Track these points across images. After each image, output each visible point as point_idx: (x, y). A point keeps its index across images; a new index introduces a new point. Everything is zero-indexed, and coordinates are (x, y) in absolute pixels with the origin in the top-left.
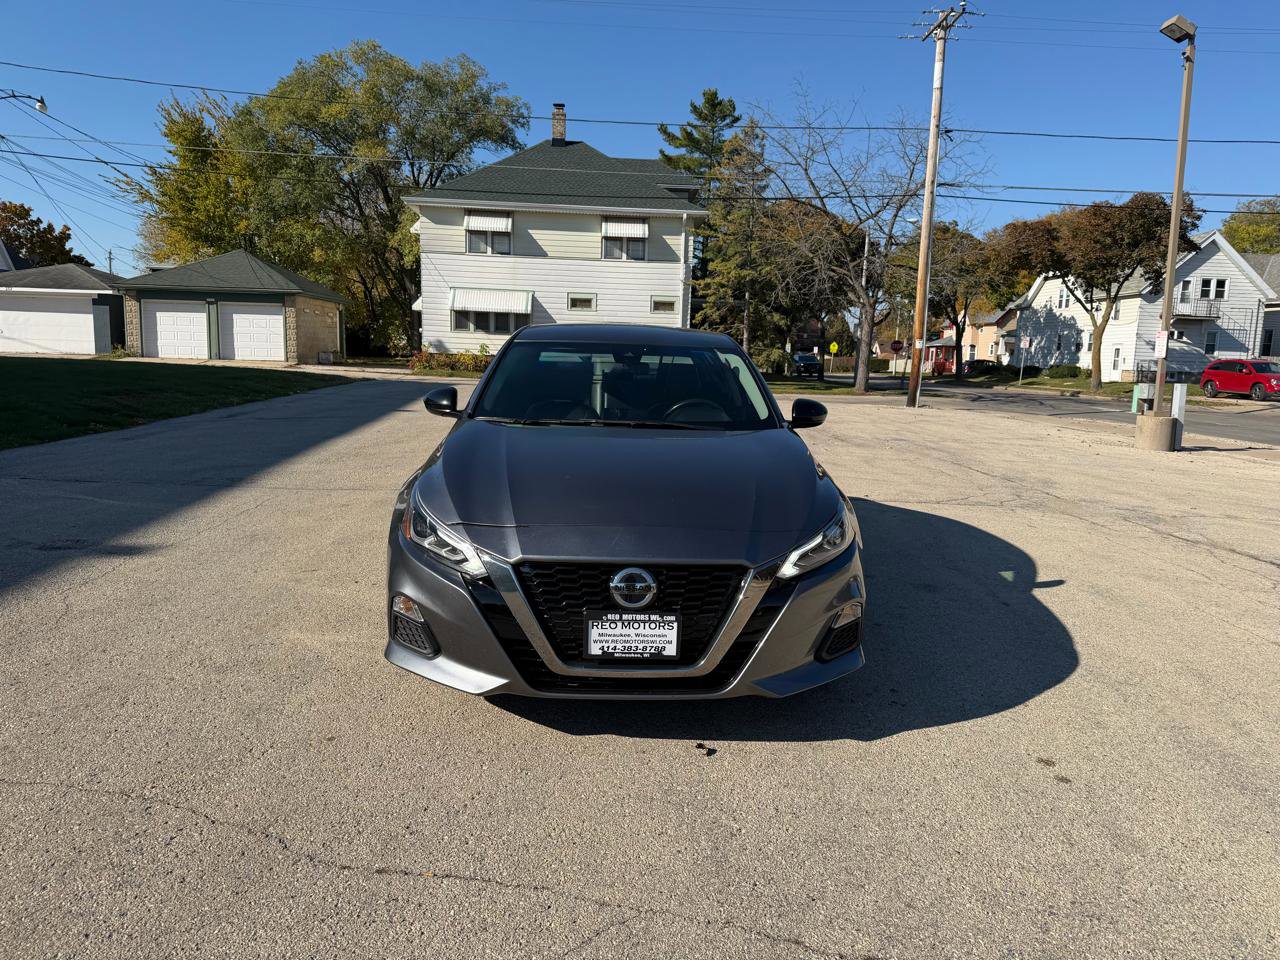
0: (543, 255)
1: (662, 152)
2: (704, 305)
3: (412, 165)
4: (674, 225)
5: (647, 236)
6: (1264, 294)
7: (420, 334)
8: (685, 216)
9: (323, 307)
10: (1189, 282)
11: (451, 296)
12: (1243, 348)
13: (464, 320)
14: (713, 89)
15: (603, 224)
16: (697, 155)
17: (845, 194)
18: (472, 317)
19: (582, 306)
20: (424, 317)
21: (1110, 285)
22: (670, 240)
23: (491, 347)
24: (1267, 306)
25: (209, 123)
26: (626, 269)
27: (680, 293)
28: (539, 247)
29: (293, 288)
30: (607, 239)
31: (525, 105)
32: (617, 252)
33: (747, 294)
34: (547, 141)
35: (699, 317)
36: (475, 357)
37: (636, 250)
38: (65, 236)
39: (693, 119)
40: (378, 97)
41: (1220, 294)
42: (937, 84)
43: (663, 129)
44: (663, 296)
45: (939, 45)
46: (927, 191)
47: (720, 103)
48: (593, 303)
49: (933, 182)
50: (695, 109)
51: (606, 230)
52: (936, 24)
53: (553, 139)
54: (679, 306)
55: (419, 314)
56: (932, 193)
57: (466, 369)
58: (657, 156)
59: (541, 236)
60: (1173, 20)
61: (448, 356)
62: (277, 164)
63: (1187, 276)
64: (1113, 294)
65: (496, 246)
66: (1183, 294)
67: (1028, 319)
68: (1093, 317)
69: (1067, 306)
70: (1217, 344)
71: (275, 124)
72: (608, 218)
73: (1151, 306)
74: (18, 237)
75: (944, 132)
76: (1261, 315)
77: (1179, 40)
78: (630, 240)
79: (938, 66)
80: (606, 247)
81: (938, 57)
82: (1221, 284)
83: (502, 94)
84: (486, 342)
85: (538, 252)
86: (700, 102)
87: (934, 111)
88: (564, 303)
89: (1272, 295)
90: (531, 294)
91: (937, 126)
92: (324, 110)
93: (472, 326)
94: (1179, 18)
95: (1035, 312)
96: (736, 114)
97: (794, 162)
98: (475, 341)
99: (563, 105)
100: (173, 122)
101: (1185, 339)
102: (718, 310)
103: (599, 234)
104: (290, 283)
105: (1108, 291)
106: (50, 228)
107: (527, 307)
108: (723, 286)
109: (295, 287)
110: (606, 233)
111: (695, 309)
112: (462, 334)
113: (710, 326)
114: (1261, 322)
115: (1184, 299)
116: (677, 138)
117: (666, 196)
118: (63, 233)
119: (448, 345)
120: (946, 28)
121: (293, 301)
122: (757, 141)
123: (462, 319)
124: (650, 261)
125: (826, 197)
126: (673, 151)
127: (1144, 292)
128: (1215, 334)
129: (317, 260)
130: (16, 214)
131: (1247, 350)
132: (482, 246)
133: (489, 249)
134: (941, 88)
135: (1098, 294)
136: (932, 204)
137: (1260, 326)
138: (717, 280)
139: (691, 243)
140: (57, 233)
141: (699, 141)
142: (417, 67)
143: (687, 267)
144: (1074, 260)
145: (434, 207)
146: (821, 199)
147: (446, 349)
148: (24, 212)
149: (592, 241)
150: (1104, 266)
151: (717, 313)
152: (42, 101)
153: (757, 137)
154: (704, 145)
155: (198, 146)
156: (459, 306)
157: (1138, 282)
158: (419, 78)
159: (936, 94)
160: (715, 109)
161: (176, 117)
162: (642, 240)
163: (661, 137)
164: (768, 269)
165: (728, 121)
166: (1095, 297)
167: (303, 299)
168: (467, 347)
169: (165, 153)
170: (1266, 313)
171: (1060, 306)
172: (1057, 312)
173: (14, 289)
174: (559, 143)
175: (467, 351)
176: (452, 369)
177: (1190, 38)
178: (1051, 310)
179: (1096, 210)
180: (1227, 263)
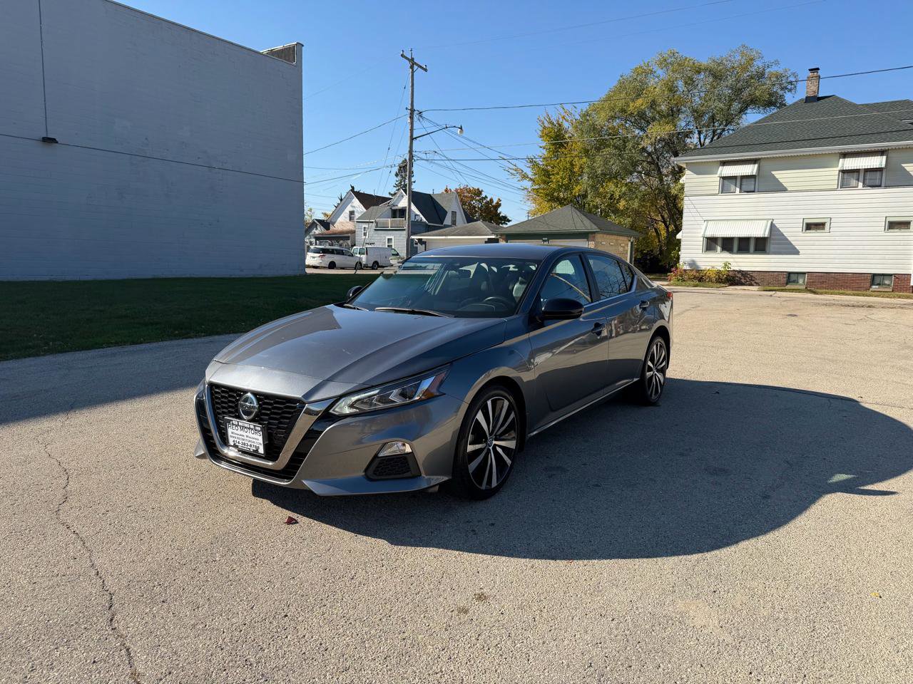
0: (784, 190)
3: (700, 133)
5: (884, 166)
7: (679, 256)
9: (617, 240)
11: (704, 227)
13: (713, 244)
15: (841, 160)
18: (720, 242)
19: (816, 229)
20: (682, 243)
22: (908, 167)
23: (733, 264)
25: (566, 125)
26: (861, 196)
28: (781, 184)
29: (595, 228)
30: (844, 172)
31: (793, 74)
32: (854, 182)
34: (801, 100)
36: (719, 272)
37: (872, 178)
38: (498, 205)
40: (672, 89)
44: (899, 215)
48: (827, 226)
51: (843, 165)
53: (806, 97)
55: (679, 241)
57: (711, 281)
59: (782, 176)
61: (698, 271)
62: (601, 145)
65: (743, 187)
71: (600, 119)
72: (846, 155)
74: (475, 207)
78: (867, 171)
80: (843, 179)
83: (774, 69)
84: (730, 260)
85: (781, 188)
88: (800, 226)
90: (770, 222)
92: (631, 104)
93: (719, 248)
98: (721, 260)
99: (818, 69)
100: (545, 128)
103: (836, 169)
104: (593, 225)
106: (491, 200)
107: (765, 231)
109: (596, 227)
110: (843, 167)
112: (711, 255)
117: (908, 129)
118: (497, 203)
119: (699, 264)
121: (594, 237)
123: (711, 243)
124: (886, 187)
129: (621, 208)
130: (475, 194)
132: (733, 187)
133: (738, 189)
140: (494, 204)
142: (704, 61)
145: (697, 163)
147: (698, 267)
148: (479, 192)
149: (830, 175)
152: (461, 128)
155: (557, 139)
156: (709, 234)
158: (706, 70)
161: (546, 124)
162: (880, 170)
167: (601, 235)
168: (713, 264)
169: (538, 148)
173: (449, 237)
174: (813, 99)
175: (713, 267)
176: (700, 281)
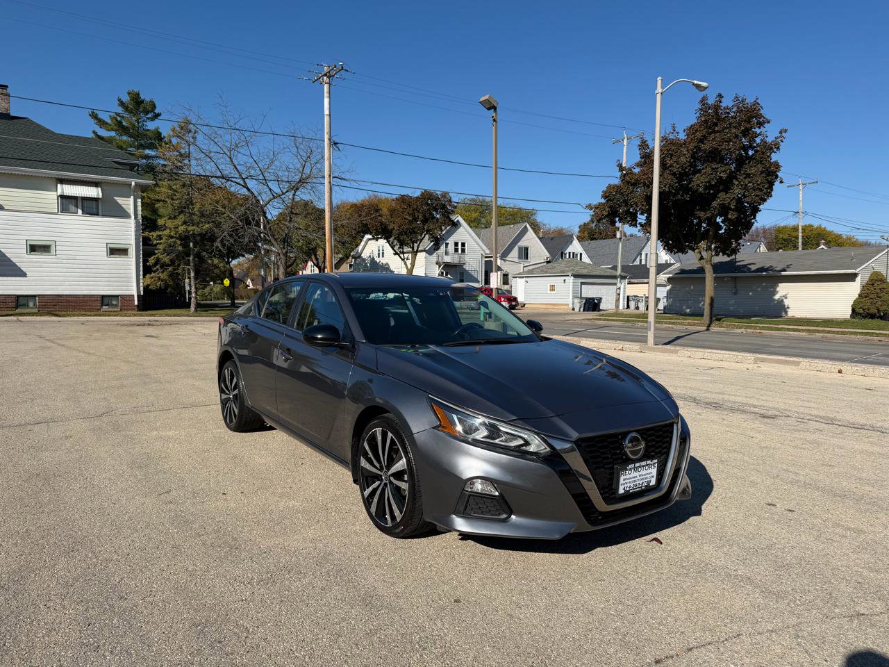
1: (94, 132)
2: (156, 252)
4: (125, 190)
5: (101, 197)
6: (483, 250)
8: (133, 184)
10: (448, 243)
12: (476, 281)
14: (136, 90)
15: (59, 185)
16: (125, 138)
17: (261, 177)
19: (41, 251)
21: (413, 245)
22: (120, 200)
24: (486, 257)
26: (79, 222)
27: (133, 242)
30: (62, 197)
32: (72, 208)
33: (191, 244)
35: (152, 260)
37: (90, 207)
39: (120, 110)
41: (463, 251)
42: (326, 112)
43: (94, 116)
44: (118, 243)
45: (326, 87)
46: (326, 181)
47: (142, 102)
48: (53, 249)
49: (330, 176)
50: (122, 104)
51: (63, 190)
52: (323, 74)
54: (132, 252)
56: (330, 182)
58: (91, 135)
60: (486, 97)
63: (447, 240)
64: (415, 249)
66: (446, 250)
67: (359, 264)
68: (405, 263)
69: (383, 256)
70: (464, 278)
72: (63, 181)
73: (431, 257)
75: (334, 144)
76: (483, 262)
77: (489, 109)
78: (84, 199)
79: (326, 101)
80: (62, 204)
81: (326, 95)
82: (463, 245)
86: (126, 99)
87: (326, 130)
88: (23, 249)
89: (488, 252)
91: (330, 139)
94: (489, 97)
95: (364, 260)
96: (157, 111)
97: (222, 152)
99: (7, 86)
101: (449, 276)
102: (168, 255)
103: (55, 193)
105: (413, 248)
108: (172, 237)
110: (62, 192)
111: (147, 255)
113: (162, 267)
114: (484, 266)
115: (447, 253)
116: (107, 124)
117: (114, 167)
120: (329, 77)
122: (190, 135)
124: (104, 216)
125: (247, 178)
126: (103, 133)
127: (427, 249)
128: (463, 273)
131: (479, 282)
134: (330, 115)
135: (406, 249)
136: (331, 189)
137: (483, 268)
138: (167, 232)
139: (139, 204)
141: (127, 127)
143: (137, 222)
144: (394, 229)
146: (244, 179)
149: (49, 198)
150: (411, 233)
151: (168, 257)
153: (190, 131)
154: (131, 131)
157: (427, 243)
159: (326, 119)
160: (138, 105)
162: (96, 200)
163: (93, 121)
164: (208, 226)
165: (150, 116)
166: (405, 250)
170: (485, 261)
171: (379, 257)
172: (377, 260)
174: (5, 116)
177: (495, 108)
178: (373, 258)
179: (403, 199)
180: (464, 233)
